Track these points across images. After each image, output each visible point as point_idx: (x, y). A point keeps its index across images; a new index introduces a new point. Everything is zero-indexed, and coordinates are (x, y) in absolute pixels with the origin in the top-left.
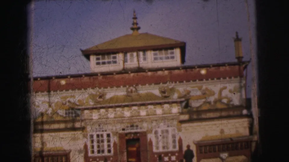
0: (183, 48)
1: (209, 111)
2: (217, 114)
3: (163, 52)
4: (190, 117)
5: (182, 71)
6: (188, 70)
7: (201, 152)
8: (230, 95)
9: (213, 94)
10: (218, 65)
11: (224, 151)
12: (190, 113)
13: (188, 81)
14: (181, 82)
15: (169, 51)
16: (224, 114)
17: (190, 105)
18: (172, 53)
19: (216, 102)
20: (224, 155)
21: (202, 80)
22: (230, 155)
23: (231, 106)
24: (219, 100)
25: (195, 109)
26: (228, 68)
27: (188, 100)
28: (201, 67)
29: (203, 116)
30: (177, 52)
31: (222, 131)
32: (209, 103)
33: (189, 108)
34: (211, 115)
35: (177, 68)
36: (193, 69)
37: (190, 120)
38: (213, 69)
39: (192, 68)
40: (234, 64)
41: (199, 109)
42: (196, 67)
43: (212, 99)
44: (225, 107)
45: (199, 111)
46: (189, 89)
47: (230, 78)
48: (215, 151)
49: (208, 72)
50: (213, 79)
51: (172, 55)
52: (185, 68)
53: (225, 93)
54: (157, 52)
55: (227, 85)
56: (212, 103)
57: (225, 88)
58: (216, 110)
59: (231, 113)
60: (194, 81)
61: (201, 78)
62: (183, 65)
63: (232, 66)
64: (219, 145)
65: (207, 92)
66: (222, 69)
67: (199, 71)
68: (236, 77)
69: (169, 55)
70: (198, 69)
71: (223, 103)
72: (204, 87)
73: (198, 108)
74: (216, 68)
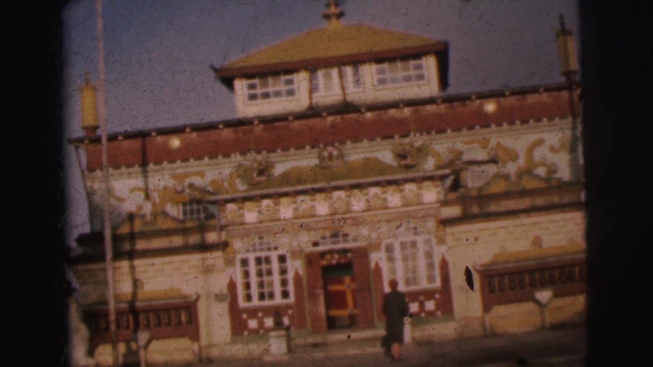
0: (442, 54)
1: (507, 195)
2: (524, 203)
3: (399, 64)
4: (464, 210)
5: (442, 108)
6: (455, 104)
7: (492, 291)
8: (552, 158)
9: (514, 157)
10: (522, 92)
11: (543, 285)
12: (464, 201)
13: (457, 129)
14: (441, 131)
15: (413, 63)
16: (539, 201)
17: (462, 183)
18: (419, 67)
19: (520, 175)
20: (544, 295)
21: (487, 126)
22: (556, 295)
23: (554, 183)
24: (528, 171)
25: (474, 193)
26: (544, 97)
27: (457, 174)
28: (484, 96)
29: (493, 208)
30: (430, 64)
31: (537, 241)
32: (506, 177)
33: (462, 190)
34: (511, 204)
35: (431, 101)
36: (468, 102)
37: (466, 218)
38: (511, 100)
39: (463, 99)
40: (559, 88)
41: (484, 192)
42: (474, 97)
43: (511, 168)
44: (543, 185)
45: (483, 198)
46: (459, 146)
47: (551, 119)
48: (522, 286)
49: (500, 107)
50: (512, 123)
51: (419, 72)
52: (449, 100)
53: (540, 153)
54: (385, 66)
55: (545, 136)
56: (513, 178)
57: (540, 142)
58: (524, 193)
59: (556, 199)
60: (471, 128)
61: (485, 121)
62: (443, 94)
63: (555, 93)
64: (531, 271)
65: (501, 154)
66: (531, 99)
67: (481, 106)
68: (563, 117)
69: (412, 73)
70: (478, 102)
71: (538, 177)
72: (493, 142)
73: (480, 189)
74: (519, 97)
